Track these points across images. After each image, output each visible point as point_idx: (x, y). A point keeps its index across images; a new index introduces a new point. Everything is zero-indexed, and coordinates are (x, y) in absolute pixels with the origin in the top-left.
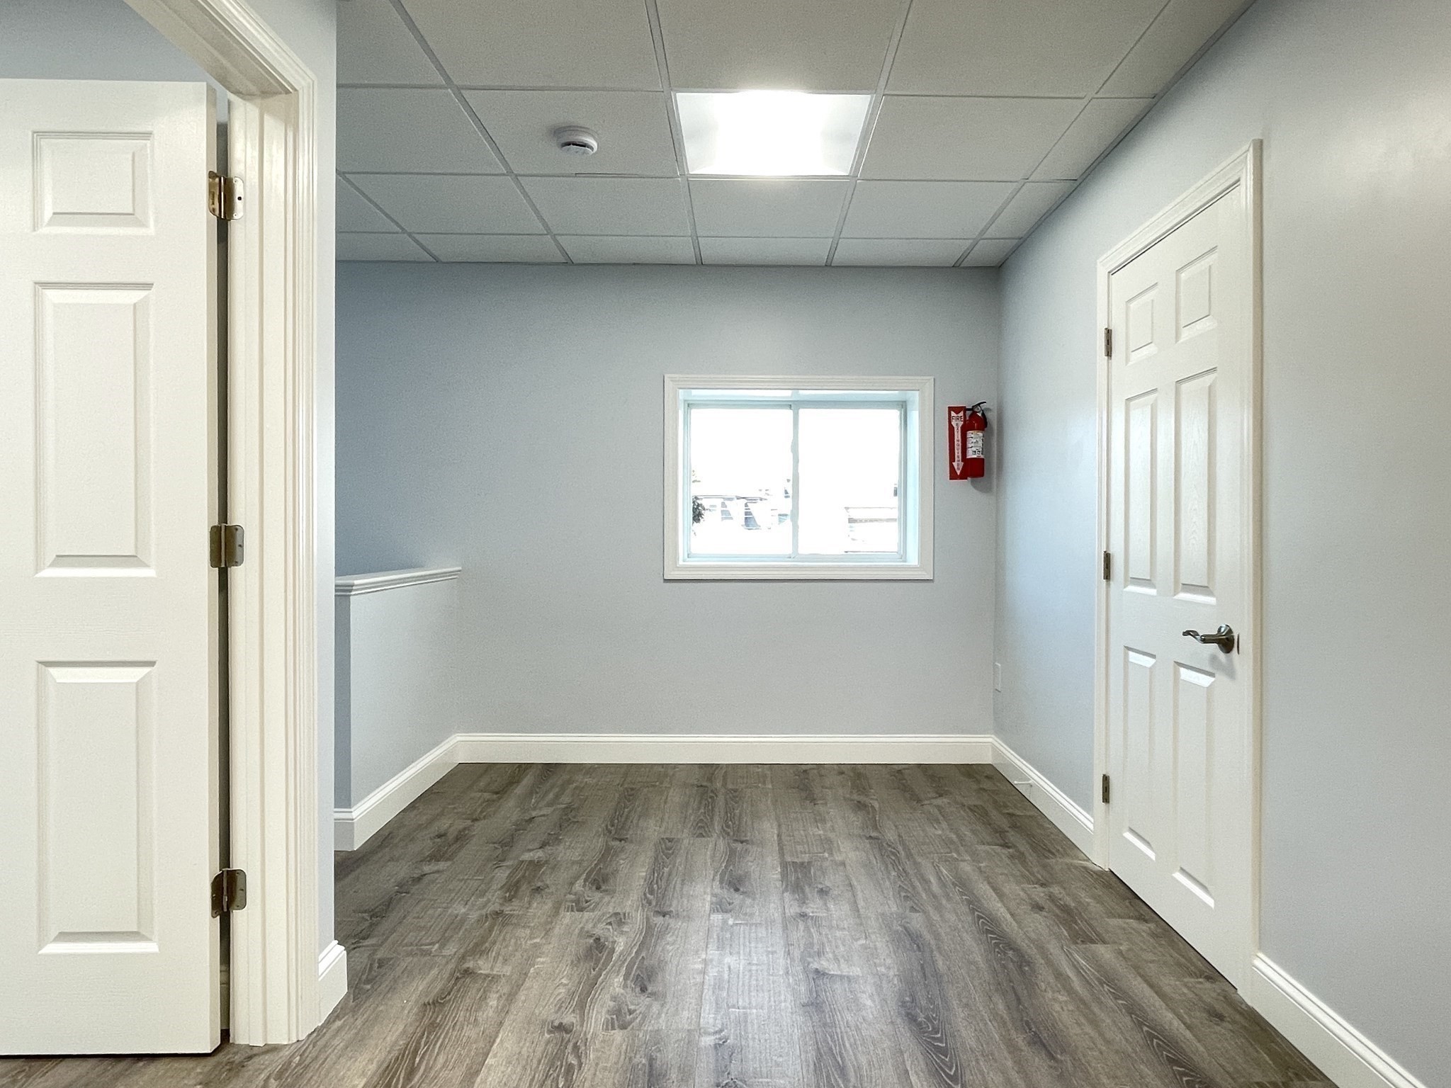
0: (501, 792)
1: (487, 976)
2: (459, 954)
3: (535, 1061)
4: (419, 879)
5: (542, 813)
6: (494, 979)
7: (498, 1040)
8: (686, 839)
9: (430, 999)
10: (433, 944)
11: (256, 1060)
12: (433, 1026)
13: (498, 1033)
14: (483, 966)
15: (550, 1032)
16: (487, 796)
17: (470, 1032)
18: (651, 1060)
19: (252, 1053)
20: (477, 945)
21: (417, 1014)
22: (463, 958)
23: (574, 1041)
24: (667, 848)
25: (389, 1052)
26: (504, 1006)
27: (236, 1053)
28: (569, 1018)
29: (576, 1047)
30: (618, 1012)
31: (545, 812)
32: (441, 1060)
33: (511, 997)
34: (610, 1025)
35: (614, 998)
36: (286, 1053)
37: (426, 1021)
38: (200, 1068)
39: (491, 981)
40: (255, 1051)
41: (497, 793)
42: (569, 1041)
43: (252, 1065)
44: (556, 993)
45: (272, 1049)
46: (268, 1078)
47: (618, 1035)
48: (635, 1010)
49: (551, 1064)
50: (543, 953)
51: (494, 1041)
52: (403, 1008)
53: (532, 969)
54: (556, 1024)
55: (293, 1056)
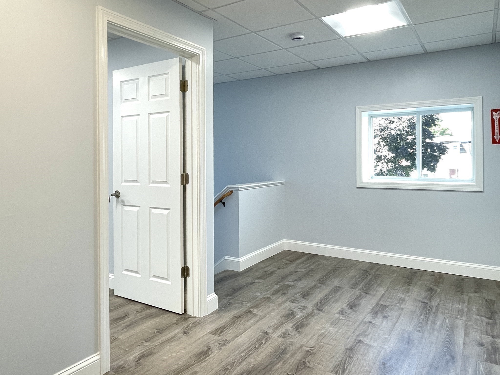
0: (292, 261)
1: (255, 314)
2: (251, 306)
3: (254, 339)
4: (253, 283)
5: (301, 270)
6: (256, 315)
7: (247, 331)
8: (346, 288)
9: (236, 316)
10: (245, 302)
11: (190, 319)
12: (234, 323)
13: (249, 329)
14: (255, 311)
15: (262, 333)
16: (287, 262)
17: (241, 327)
18: (285, 348)
19: (190, 317)
20: (257, 305)
21: (231, 319)
22: (251, 308)
23: (267, 337)
24: (337, 289)
25: (219, 326)
26: (254, 323)
27: (186, 316)
28: (270, 331)
29: (267, 339)
30: (285, 333)
31: (302, 270)
32: (230, 331)
33: (257, 321)
34: (280, 336)
35: (286, 330)
36: (197, 319)
37: (232, 321)
38: (178, 317)
39: (254, 316)
40: (191, 317)
41: (291, 261)
42: (266, 336)
43: (189, 319)
44: (271, 323)
45: (194, 317)
46: (191, 323)
47: (281, 339)
48: (290, 334)
49: (257, 341)
50: (274, 312)
51: (246, 331)
52: (229, 316)
53: (268, 315)
54: (265, 331)
55: (198, 320)
